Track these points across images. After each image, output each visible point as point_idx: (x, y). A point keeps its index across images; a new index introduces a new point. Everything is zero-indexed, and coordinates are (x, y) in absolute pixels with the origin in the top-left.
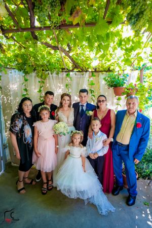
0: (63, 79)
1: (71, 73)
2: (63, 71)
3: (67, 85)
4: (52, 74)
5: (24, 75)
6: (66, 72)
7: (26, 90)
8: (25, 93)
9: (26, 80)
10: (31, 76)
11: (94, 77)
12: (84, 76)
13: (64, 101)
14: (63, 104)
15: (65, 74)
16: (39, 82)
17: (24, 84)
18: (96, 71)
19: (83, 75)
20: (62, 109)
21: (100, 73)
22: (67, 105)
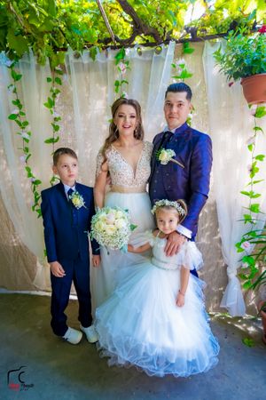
0: (105, 69)
1: (128, 51)
2: (106, 48)
3: (117, 84)
4: (77, 56)
5: (10, 63)
6: (114, 48)
7: (17, 103)
8: (16, 111)
9: (17, 78)
10: (29, 66)
11: (190, 57)
12: (162, 54)
13: (122, 120)
14: (120, 128)
15: (111, 54)
16: (49, 80)
17: (12, 89)
18: (195, 38)
19: (158, 52)
20: (117, 143)
21: (207, 43)
22: (129, 132)
